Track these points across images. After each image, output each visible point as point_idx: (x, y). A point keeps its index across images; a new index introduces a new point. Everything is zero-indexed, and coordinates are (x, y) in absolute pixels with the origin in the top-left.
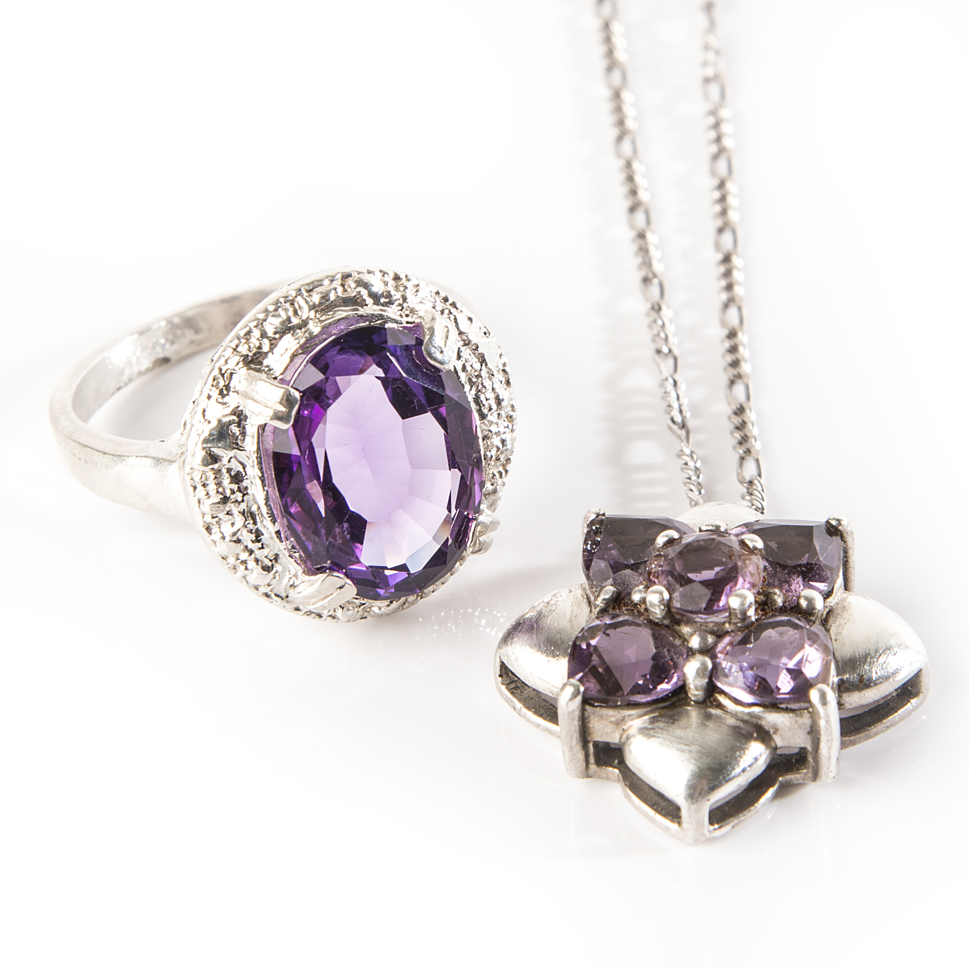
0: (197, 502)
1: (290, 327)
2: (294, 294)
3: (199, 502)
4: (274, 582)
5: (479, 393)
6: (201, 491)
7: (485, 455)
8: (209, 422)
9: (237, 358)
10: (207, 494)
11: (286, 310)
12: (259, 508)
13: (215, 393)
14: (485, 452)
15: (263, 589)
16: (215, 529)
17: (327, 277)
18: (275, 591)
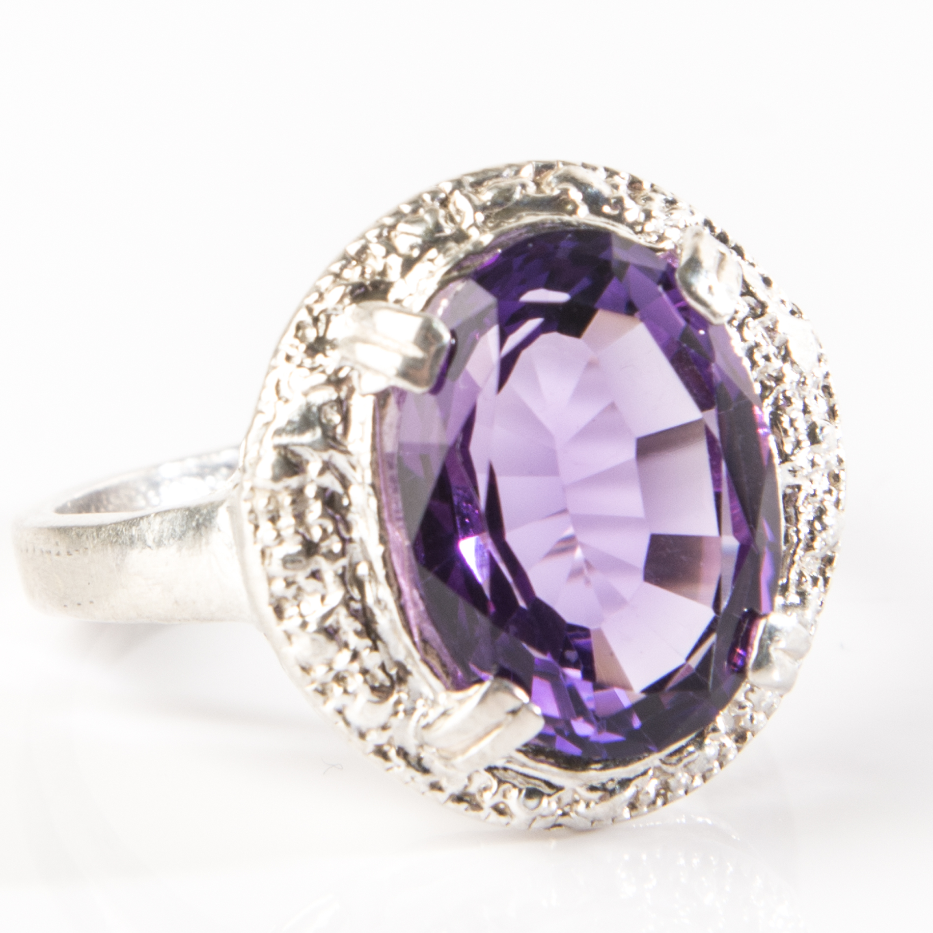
0: (259, 554)
1: (439, 238)
2: (448, 187)
3: (263, 553)
4: (395, 722)
5: (779, 412)
6: (267, 531)
7: (787, 535)
8: (287, 401)
9: (340, 290)
10: (279, 535)
11: (432, 212)
12: (371, 568)
13: (299, 351)
14: (787, 529)
15: (376, 738)
16: (290, 610)
17: (510, 166)
18: (397, 742)
